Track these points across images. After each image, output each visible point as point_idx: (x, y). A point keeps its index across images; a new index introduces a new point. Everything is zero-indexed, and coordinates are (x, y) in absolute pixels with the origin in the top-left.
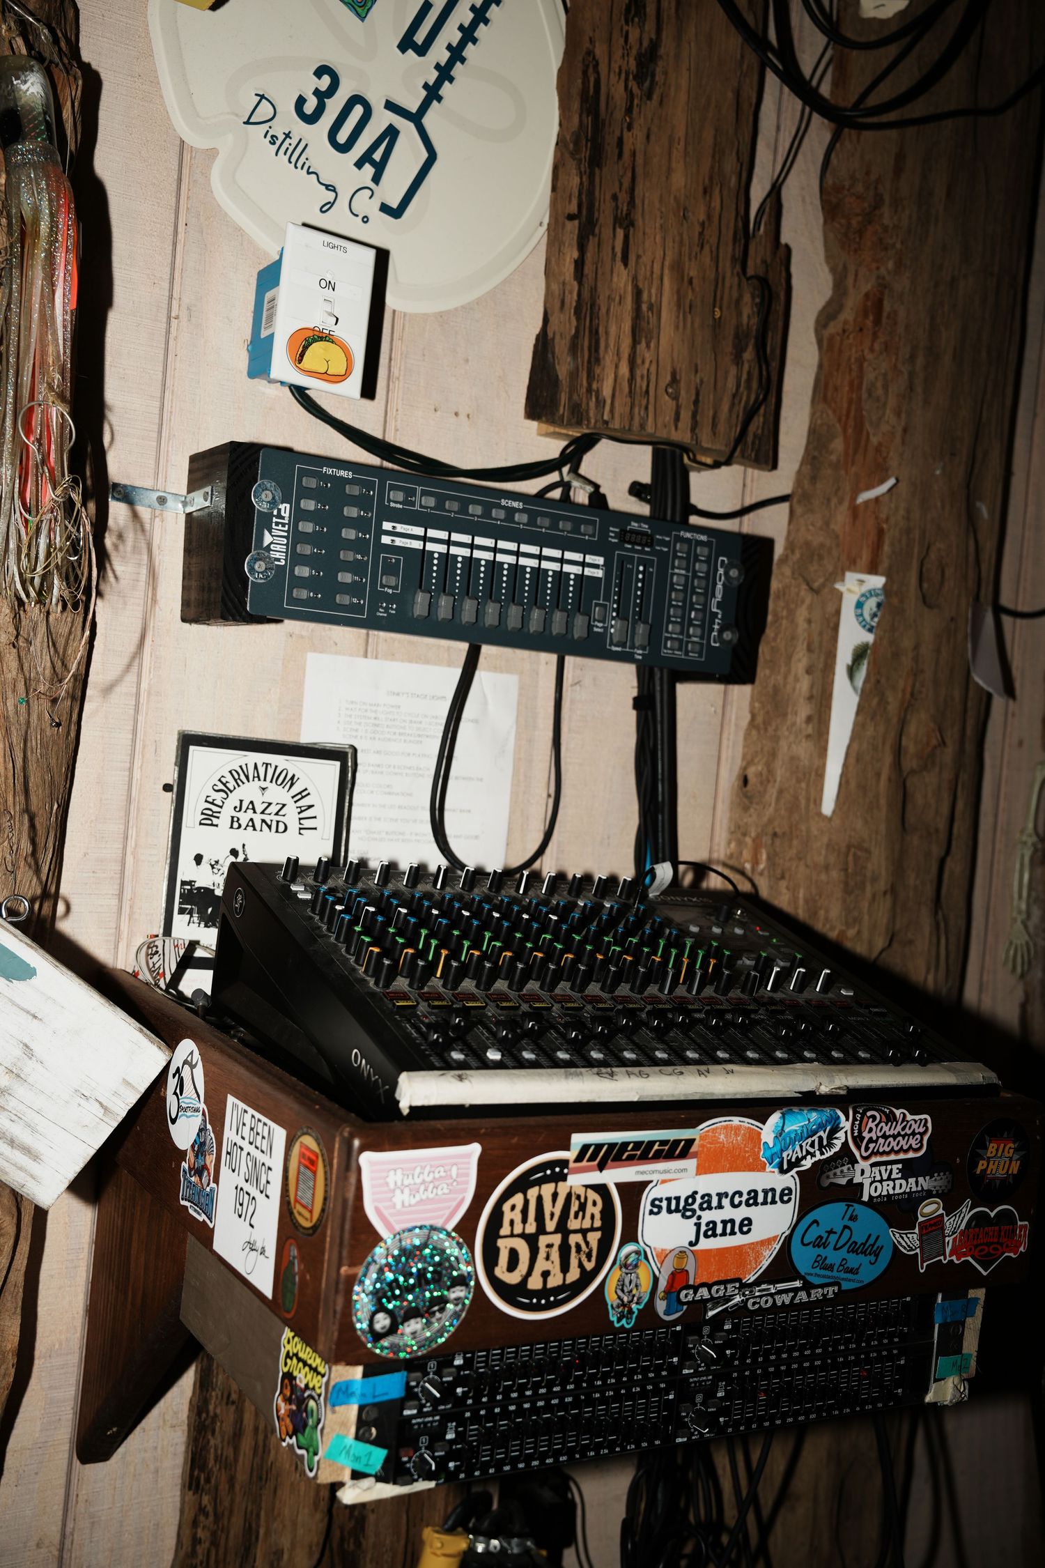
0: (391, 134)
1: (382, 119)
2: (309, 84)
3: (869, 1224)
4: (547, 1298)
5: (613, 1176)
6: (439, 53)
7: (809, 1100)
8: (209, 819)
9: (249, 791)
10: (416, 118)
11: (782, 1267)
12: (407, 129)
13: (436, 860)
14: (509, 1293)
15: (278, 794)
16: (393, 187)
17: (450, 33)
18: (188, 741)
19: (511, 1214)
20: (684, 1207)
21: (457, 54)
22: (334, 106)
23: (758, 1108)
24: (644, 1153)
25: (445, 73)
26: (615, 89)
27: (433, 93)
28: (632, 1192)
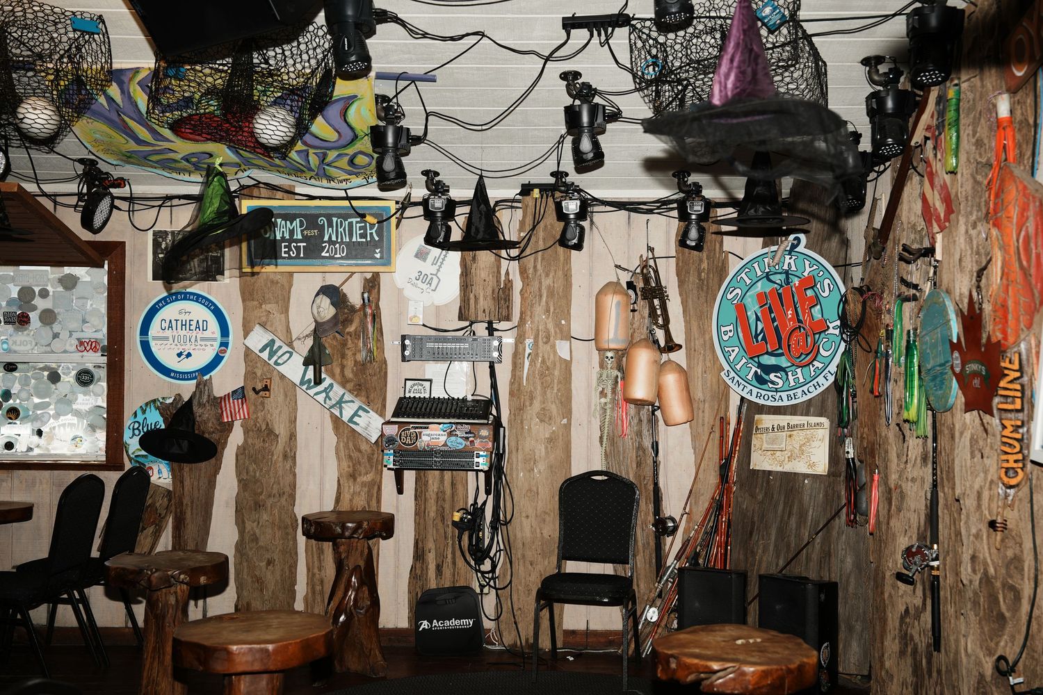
0: (432, 278)
1: (430, 276)
2: (417, 275)
3: (460, 440)
4: (409, 445)
5: (417, 430)
6: (439, 264)
7: (450, 423)
8: (410, 392)
9: (416, 387)
10: (436, 275)
11: (445, 445)
12: (434, 277)
13: (447, 397)
14: (404, 444)
15: (420, 387)
16: (433, 286)
17: (440, 260)
18: (406, 380)
19: (403, 433)
20: (428, 435)
21: (442, 263)
22: (421, 277)
23: (440, 424)
24: (421, 428)
25: (440, 267)
26: (468, 263)
27: (438, 270)
28: (420, 433)
